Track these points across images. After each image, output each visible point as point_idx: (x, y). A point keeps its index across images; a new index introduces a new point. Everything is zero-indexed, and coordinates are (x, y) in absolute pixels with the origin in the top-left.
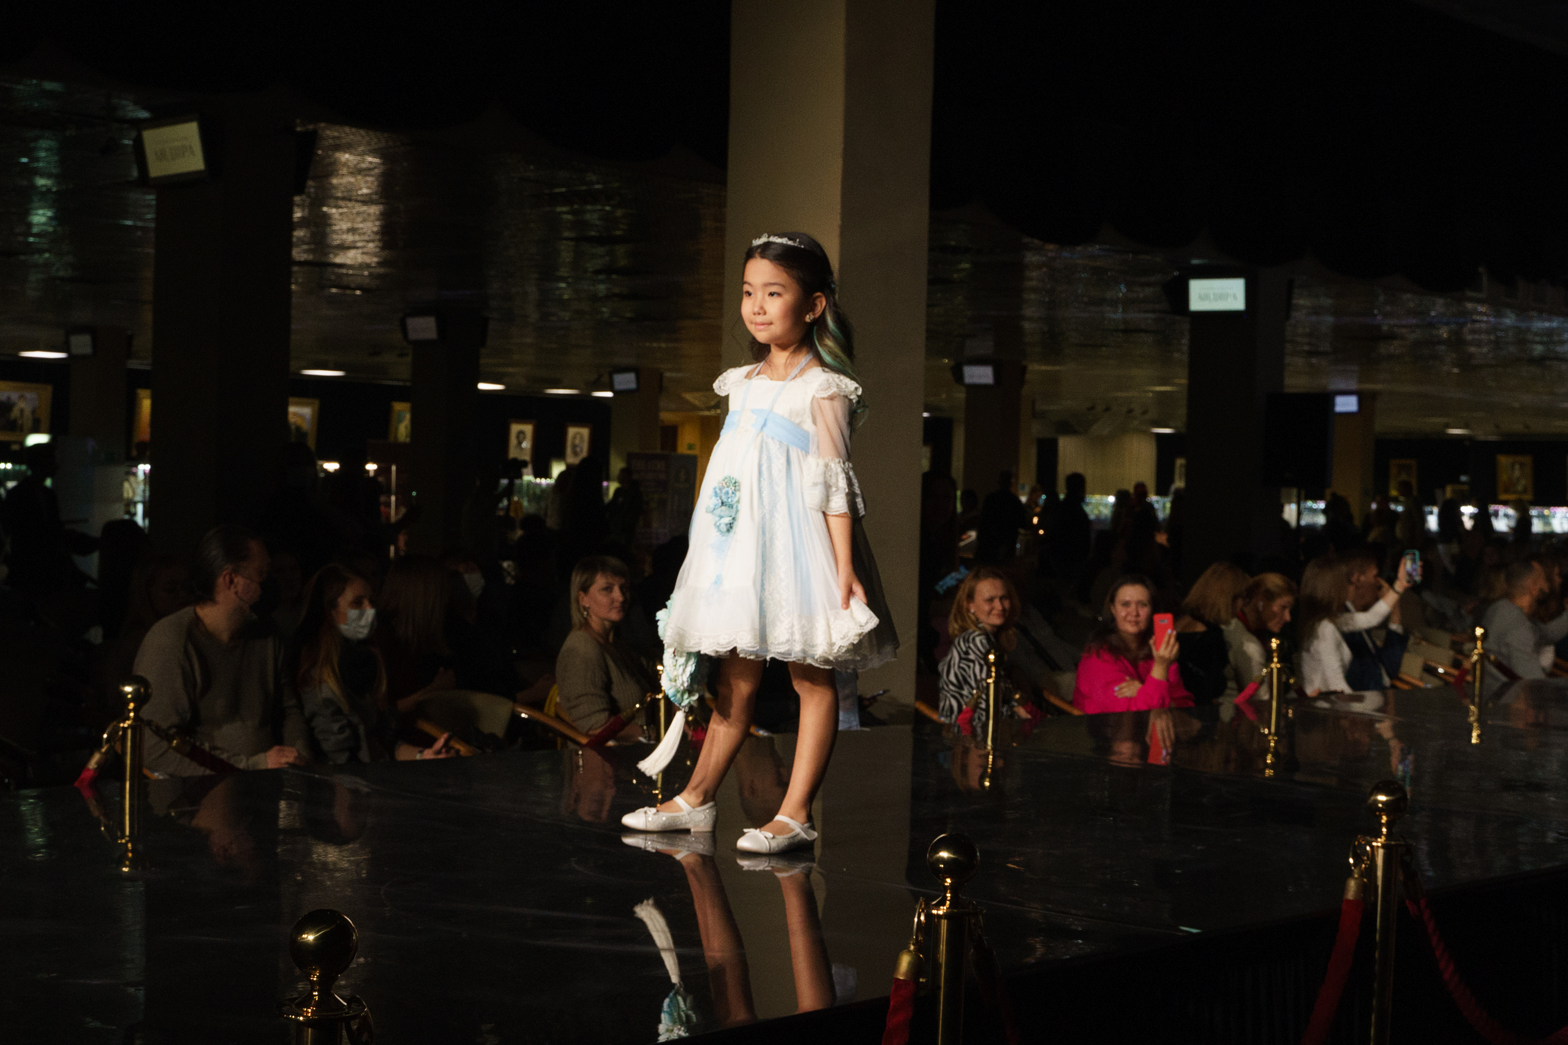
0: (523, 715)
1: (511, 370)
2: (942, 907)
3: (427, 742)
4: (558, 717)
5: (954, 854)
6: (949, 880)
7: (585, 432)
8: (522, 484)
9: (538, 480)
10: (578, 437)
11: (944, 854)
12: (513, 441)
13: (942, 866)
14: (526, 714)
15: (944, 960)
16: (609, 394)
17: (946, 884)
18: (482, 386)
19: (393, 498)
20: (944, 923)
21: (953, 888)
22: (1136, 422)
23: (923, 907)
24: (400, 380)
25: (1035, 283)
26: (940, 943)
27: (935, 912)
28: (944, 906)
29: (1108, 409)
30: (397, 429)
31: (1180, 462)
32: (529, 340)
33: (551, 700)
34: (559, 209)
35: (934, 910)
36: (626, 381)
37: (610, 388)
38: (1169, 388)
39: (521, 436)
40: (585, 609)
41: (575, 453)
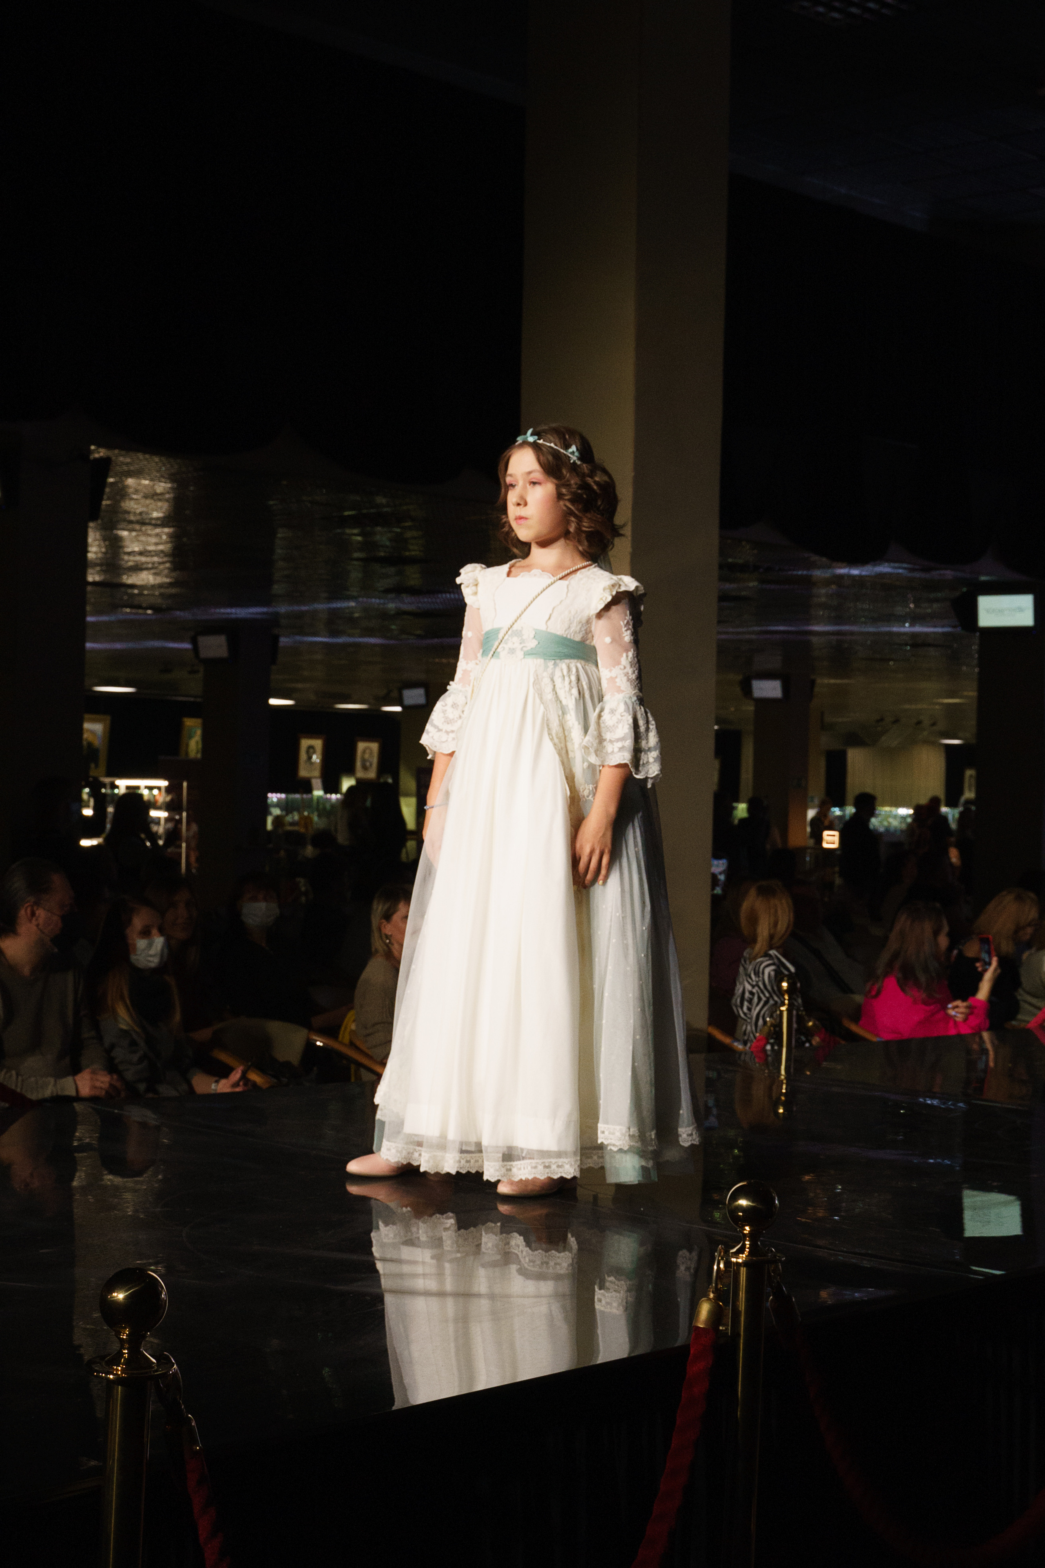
0: (319, 1043)
1: (300, 686)
2: (741, 1255)
3: (224, 1072)
4: (352, 1045)
5: (753, 1202)
6: (747, 1228)
7: (374, 746)
8: (312, 799)
9: (328, 796)
10: (368, 751)
11: (743, 1202)
12: (303, 756)
13: (741, 1214)
14: (321, 1042)
15: (743, 1308)
16: (398, 709)
17: (745, 1232)
18: (273, 702)
19: (184, 814)
20: (743, 1271)
21: (752, 1236)
22: (925, 733)
23: (722, 1254)
24: (191, 696)
25: (823, 599)
26: (739, 1291)
27: (734, 1260)
28: (743, 1253)
29: (896, 721)
30: (187, 745)
31: (969, 773)
32: (319, 657)
33: (346, 1028)
34: (348, 531)
35: (734, 1258)
36: (415, 696)
37: (401, 703)
38: (957, 701)
39: (311, 750)
40: (387, 937)
41: (365, 768)
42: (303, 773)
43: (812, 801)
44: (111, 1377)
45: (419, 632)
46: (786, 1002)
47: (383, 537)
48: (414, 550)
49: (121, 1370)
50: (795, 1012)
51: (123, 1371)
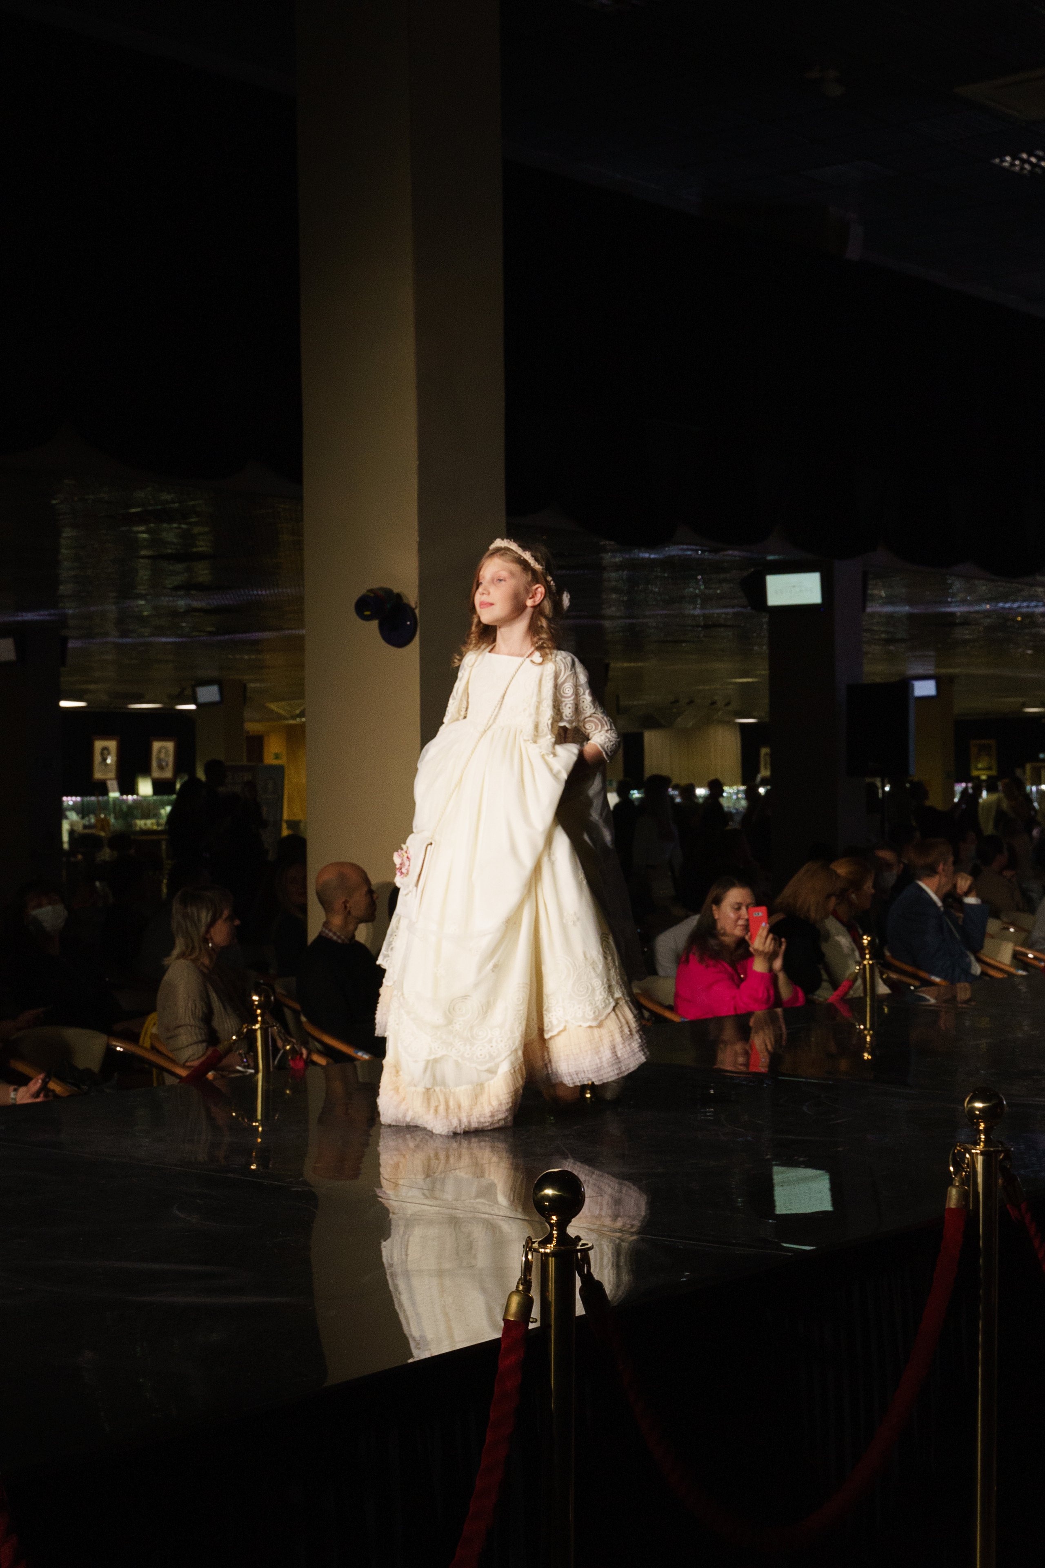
0: (118, 1049)
1: (92, 687)
2: (549, 1245)
4: (153, 1048)
5: (559, 1191)
6: (554, 1218)
7: (170, 745)
8: (108, 801)
9: (125, 797)
10: (163, 751)
11: (549, 1192)
12: (97, 758)
13: (547, 1204)
14: (121, 1047)
15: (553, 1299)
16: (192, 707)
17: (552, 1221)
18: (64, 704)
20: (551, 1261)
21: (559, 1225)
22: (720, 713)
23: (530, 1245)
25: (614, 583)
26: (548, 1280)
27: (542, 1250)
28: (550, 1243)
29: (691, 702)
31: (765, 751)
32: (109, 657)
33: (146, 1032)
34: (135, 529)
35: (542, 1248)
36: (209, 694)
37: (194, 701)
38: (750, 680)
39: (106, 752)
41: (161, 768)
42: (98, 775)
43: (611, 784)
45: (209, 629)
47: (170, 533)
48: (202, 546)
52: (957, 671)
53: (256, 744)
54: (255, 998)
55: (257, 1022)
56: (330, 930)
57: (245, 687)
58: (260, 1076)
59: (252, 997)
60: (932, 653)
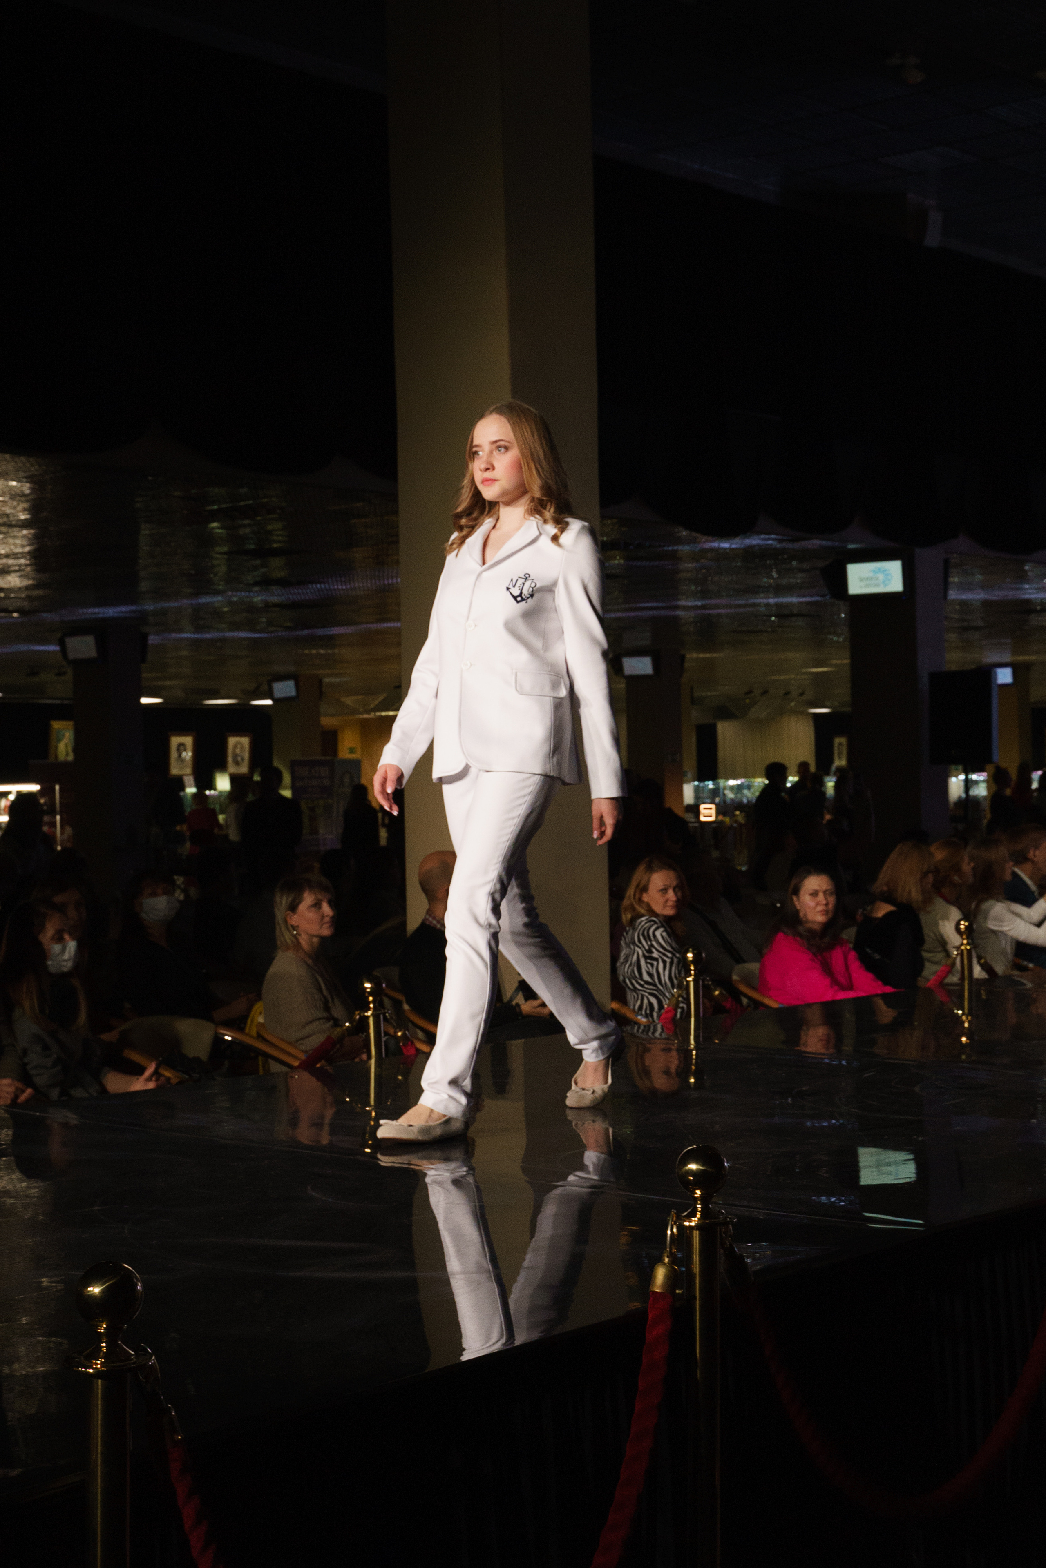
0: (227, 1037)
1: (168, 683)
2: (693, 1219)
3: (137, 1070)
4: (260, 1036)
5: (702, 1165)
6: (698, 1192)
7: (245, 741)
10: (239, 746)
11: (693, 1166)
12: (174, 754)
13: (691, 1178)
14: (229, 1036)
15: (697, 1272)
16: (269, 702)
17: (696, 1195)
18: (144, 700)
19: (58, 818)
20: (696, 1234)
21: (704, 1199)
22: (794, 703)
23: (675, 1219)
24: (57, 699)
25: (689, 574)
26: (693, 1253)
27: (687, 1224)
28: (695, 1217)
29: (765, 692)
30: (56, 748)
31: (839, 741)
32: (185, 653)
33: (252, 1021)
35: (686, 1221)
36: (285, 689)
37: (269, 696)
38: (825, 669)
39: (182, 748)
40: (294, 928)
41: (237, 763)
42: (175, 771)
43: (689, 776)
44: (91, 1371)
45: (287, 624)
46: (692, 972)
48: (278, 542)
49: (100, 1364)
50: (701, 983)
51: (102, 1363)
52: (1033, 658)
53: (330, 739)
54: (368, 985)
55: (369, 1009)
56: (434, 918)
57: (320, 682)
58: (373, 1061)
59: (364, 985)
60: (1009, 641)
